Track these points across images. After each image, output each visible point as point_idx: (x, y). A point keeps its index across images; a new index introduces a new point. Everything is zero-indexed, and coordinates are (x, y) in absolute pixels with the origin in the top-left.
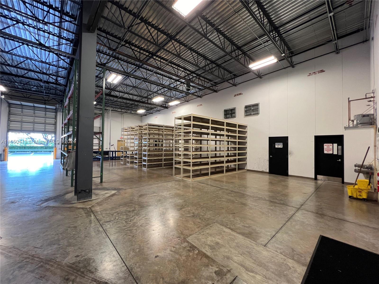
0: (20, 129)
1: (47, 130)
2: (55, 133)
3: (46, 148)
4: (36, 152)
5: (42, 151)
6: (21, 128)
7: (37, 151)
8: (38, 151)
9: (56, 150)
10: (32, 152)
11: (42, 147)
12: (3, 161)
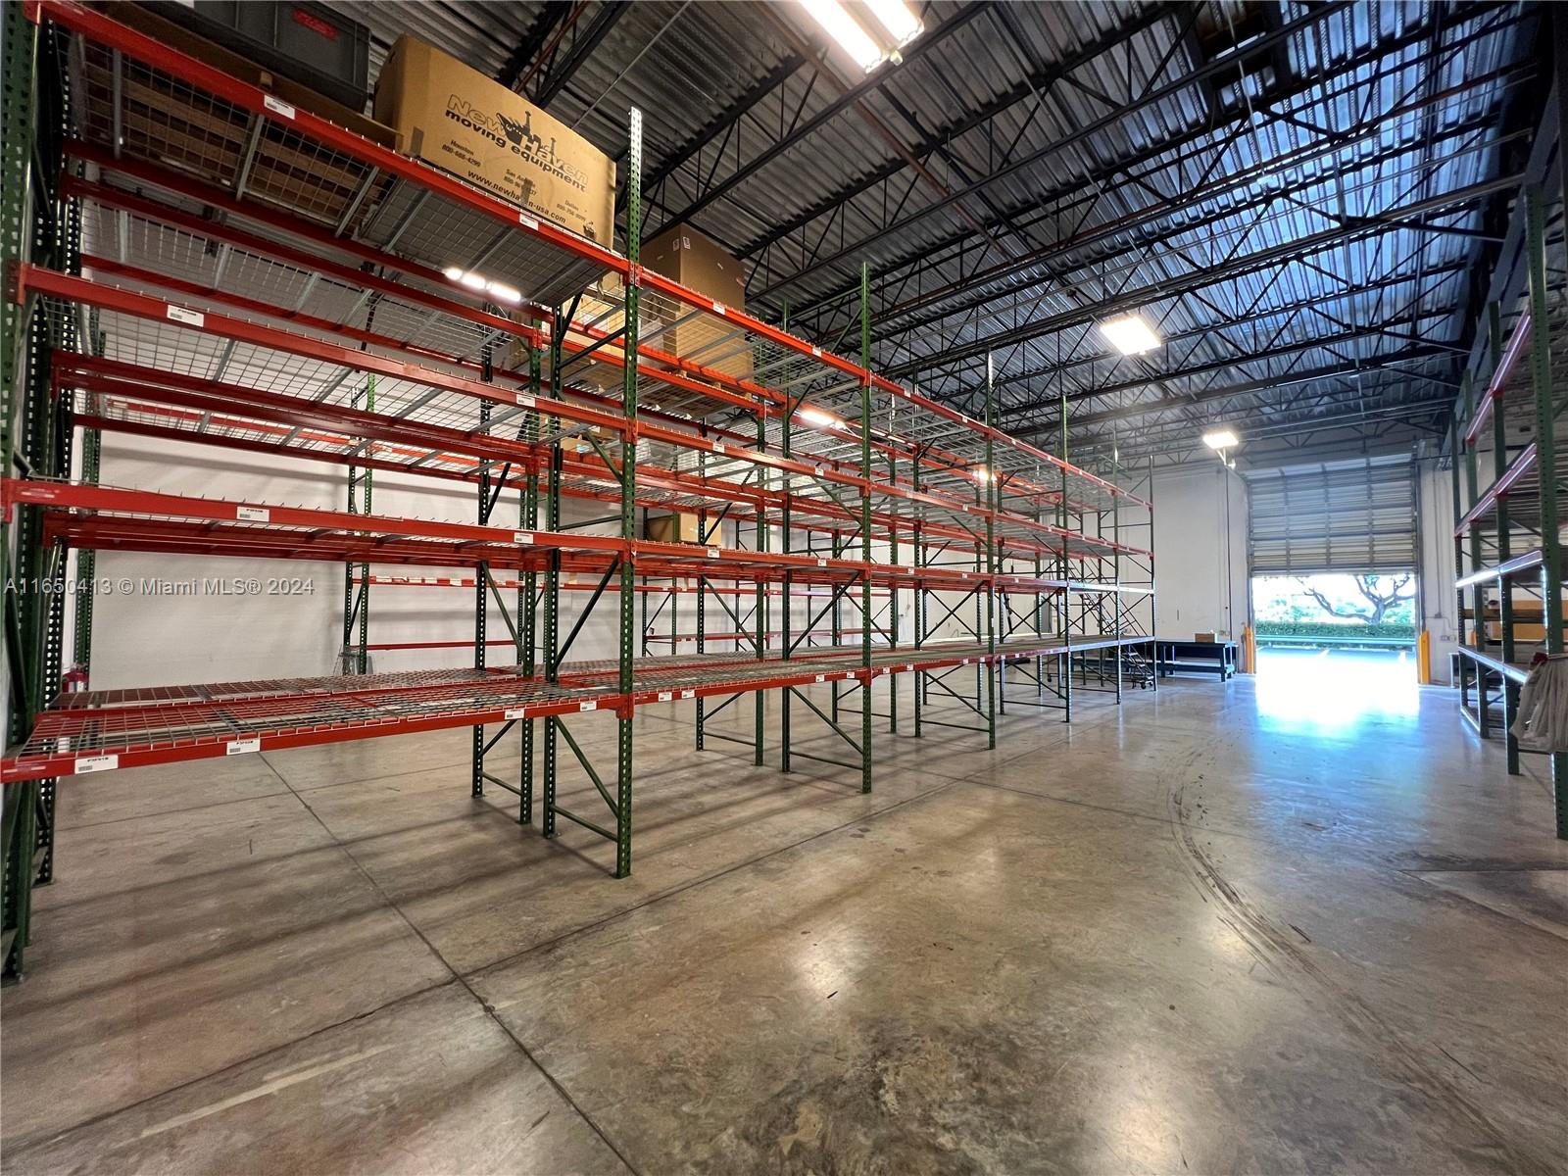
0: (1284, 563)
1: (1378, 558)
2: (1417, 565)
3: (1373, 631)
4: (1335, 647)
5: (1357, 645)
6: (1288, 561)
7: (1337, 645)
8: (1343, 645)
9: (1427, 642)
10: (1320, 645)
11: (1356, 630)
12: (1244, 671)
